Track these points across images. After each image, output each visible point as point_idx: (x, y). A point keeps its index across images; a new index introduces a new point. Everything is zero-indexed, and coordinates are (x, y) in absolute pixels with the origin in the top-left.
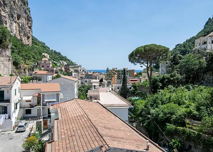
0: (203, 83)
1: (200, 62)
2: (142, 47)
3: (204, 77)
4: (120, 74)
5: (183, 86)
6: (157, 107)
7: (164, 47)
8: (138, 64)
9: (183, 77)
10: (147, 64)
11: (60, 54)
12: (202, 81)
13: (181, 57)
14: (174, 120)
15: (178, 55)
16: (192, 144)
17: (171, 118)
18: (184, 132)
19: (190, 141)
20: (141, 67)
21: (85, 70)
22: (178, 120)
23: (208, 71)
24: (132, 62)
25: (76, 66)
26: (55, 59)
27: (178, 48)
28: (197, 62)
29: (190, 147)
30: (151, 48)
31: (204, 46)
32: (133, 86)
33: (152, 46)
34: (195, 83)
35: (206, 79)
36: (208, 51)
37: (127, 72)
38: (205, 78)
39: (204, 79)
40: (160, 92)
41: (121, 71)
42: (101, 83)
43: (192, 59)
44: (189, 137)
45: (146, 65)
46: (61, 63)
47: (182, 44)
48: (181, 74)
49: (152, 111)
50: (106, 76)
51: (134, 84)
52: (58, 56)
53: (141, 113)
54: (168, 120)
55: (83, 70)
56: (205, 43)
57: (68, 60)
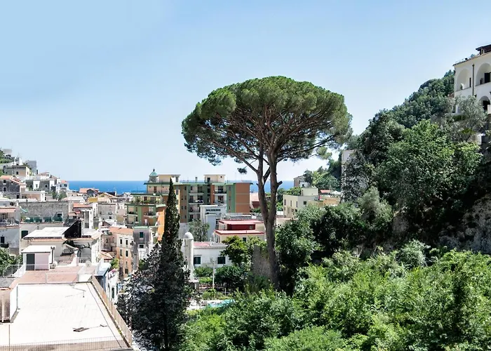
0: (471, 238)
1: (458, 155)
2: (230, 88)
3: (474, 215)
4: (192, 200)
5: (387, 252)
9: (399, 215)
10: (261, 160)
12: (469, 231)
13: (399, 130)
15: (391, 123)
20: (242, 171)
21: (52, 183)
23: (490, 190)
24: (203, 151)
25: (11, 165)
27: (425, 97)
28: (448, 153)
30: (263, 93)
31: (482, 92)
32: (226, 252)
33: (271, 85)
34: (441, 239)
37: (221, 190)
38: (477, 216)
39: (476, 221)
40: (305, 276)
41: (196, 189)
42: (72, 243)
43: (432, 143)
45: (256, 164)
47: (439, 81)
48: (391, 201)
50: (132, 209)
51: (232, 241)
55: (45, 185)
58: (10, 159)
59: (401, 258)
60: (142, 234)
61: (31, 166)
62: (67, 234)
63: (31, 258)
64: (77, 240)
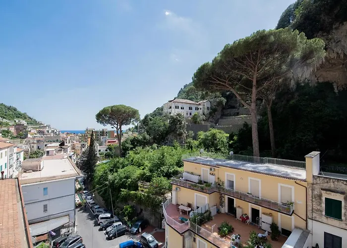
1: (164, 124)
2: (109, 107)
4: (98, 135)
5: (148, 147)
6: (117, 171)
7: (132, 109)
8: (109, 125)
9: (151, 138)
10: (117, 125)
11: (15, 110)
12: (167, 141)
13: (151, 118)
14: (129, 184)
15: (149, 117)
16: (143, 207)
17: (126, 183)
18: (136, 196)
19: (141, 205)
20: (112, 128)
21: (55, 131)
22: (133, 184)
23: (171, 132)
24: (101, 122)
25: (42, 126)
26: (6, 117)
27: (157, 111)
28: (162, 124)
29: (142, 210)
30: (118, 109)
31: (169, 110)
32: (108, 148)
33: (120, 107)
35: (169, 139)
36: (172, 114)
37: (106, 132)
40: (129, 153)
41: (99, 132)
42: (61, 148)
43: (159, 122)
44: (140, 200)
46: (17, 122)
47: (160, 108)
48: (149, 135)
49: (110, 177)
51: (109, 145)
52: (11, 113)
53: (100, 180)
54: (123, 185)
55: (53, 131)
56: (170, 108)
57: (30, 118)
58: (41, 124)
59: (152, 148)
60: (83, 145)
61: (49, 126)
62: (60, 145)
63: (48, 152)
64: (63, 147)
